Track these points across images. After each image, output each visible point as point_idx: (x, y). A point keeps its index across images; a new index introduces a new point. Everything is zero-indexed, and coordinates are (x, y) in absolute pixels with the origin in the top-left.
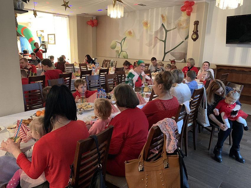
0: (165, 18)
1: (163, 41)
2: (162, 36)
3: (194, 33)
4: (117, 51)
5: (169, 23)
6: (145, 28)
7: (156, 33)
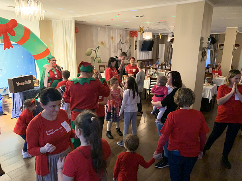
0: (121, 36)
1: (121, 50)
2: (120, 47)
3: (136, 46)
4: (93, 58)
5: (123, 40)
6: (112, 41)
7: (118, 44)
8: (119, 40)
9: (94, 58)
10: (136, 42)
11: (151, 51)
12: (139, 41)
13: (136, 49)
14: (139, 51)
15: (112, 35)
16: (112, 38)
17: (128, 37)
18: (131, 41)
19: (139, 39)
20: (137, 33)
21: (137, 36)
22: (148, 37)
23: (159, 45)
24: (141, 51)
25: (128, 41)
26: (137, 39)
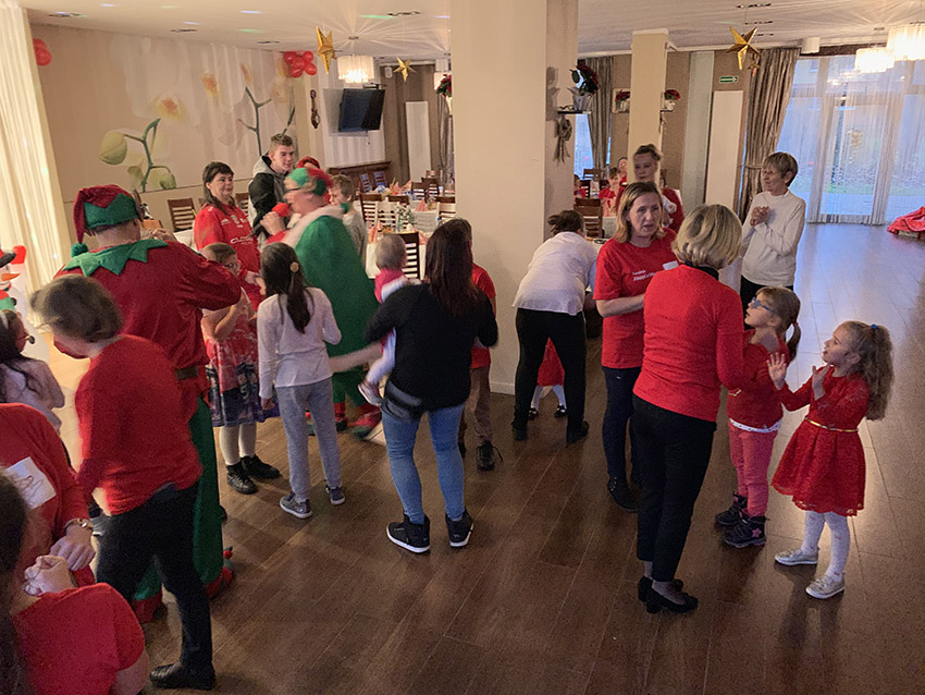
0: (249, 72)
1: (254, 130)
2: (249, 118)
3: (315, 113)
4: (135, 170)
5: (258, 89)
6: (209, 94)
7: (238, 108)
8: (242, 92)
9: (140, 170)
10: (313, 95)
11: (378, 128)
12: (324, 90)
13: (315, 124)
14: (332, 131)
15: (207, 71)
16: (211, 83)
17: (280, 79)
18: (291, 91)
19: (323, 82)
20: (312, 59)
21: (313, 73)
22: (358, 74)
23: (405, 104)
24: (340, 130)
25: (282, 95)
26: (315, 83)
